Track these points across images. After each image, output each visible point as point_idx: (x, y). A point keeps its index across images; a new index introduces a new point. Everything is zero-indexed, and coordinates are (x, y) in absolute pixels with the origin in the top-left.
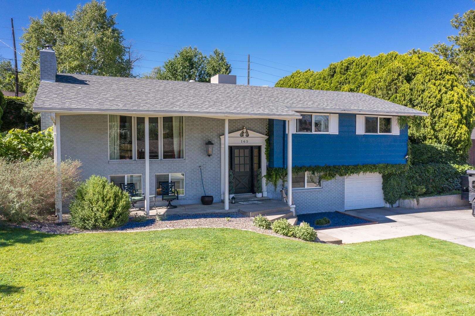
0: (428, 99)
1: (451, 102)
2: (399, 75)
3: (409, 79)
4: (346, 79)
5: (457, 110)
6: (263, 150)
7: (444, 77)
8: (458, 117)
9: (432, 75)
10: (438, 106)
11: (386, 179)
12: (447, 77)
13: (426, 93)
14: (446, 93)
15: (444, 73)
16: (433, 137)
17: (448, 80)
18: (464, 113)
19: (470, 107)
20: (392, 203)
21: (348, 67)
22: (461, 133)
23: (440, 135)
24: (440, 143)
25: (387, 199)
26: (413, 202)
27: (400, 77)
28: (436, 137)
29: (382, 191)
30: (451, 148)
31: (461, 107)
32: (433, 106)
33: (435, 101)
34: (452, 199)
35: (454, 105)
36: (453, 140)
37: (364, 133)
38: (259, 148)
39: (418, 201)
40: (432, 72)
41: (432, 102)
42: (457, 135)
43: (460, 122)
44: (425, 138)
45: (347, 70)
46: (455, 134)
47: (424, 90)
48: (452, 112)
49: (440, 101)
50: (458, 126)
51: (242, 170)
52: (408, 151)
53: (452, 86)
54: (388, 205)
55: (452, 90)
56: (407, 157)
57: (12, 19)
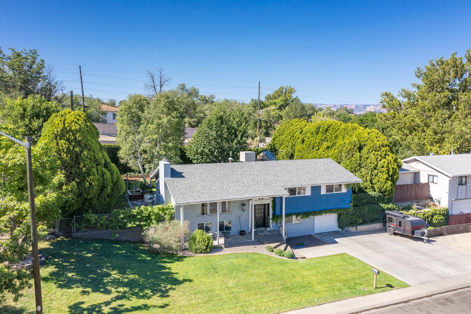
0: (369, 164)
1: (383, 167)
2: (355, 146)
3: (360, 148)
4: (326, 138)
5: (386, 172)
6: (271, 206)
7: (381, 149)
8: (386, 176)
9: (374, 147)
10: (375, 169)
11: (339, 216)
12: (383, 149)
13: (369, 161)
14: (380, 160)
15: (381, 147)
16: (371, 188)
17: (383, 151)
18: (390, 173)
19: (395, 169)
20: (342, 229)
21: (327, 129)
22: (387, 186)
23: (376, 187)
24: (375, 191)
25: (340, 227)
26: (353, 229)
27: (355, 148)
28: (373, 188)
29: (337, 222)
30: (381, 194)
31: (388, 170)
32: (372, 168)
33: (373, 166)
34: (378, 226)
35: (384, 169)
36: (382, 190)
37: (325, 193)
38: (269, 204)
39: (356, 228)
40: (374, 145)
41: (371, 166)
42: (384, 187)
43: (387, 179)
44: (366, 188)
45: (327, 131)
46: (383, 187)
47: (368, 157)
48: (383, 173)
49: (377, 165)
50: (385, 182)
51: (260, 216)
52: (351, 200)
53: (385, 155)
54: (340, 230)
55: (385, 158)
56: (351, 204)
57: (80, 66)
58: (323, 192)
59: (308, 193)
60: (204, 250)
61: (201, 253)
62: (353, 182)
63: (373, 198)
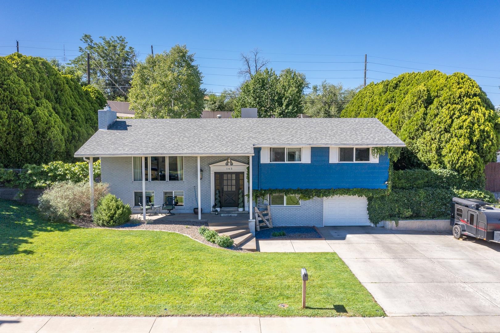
0: (437, 125)
1: (461, 128)
2: (419, 98)
3: (429, 102)
4: (393, 97)
5: (465, 136)
6: (246, 175)
7: (463, 101)
8: (463, 142)
9: (450, 98)
10: (447, 131)
11: (370, 201)
12: (467, 100)
13: (437, 119)
14: (459, 117)
15: (464, 97)
16: (437, 162)
17: (467, 104)
18: (475, 139)
19: (487, 132)
20: (376, 223)
21: (397, 84)
22: (466, 160)
23: (446, 160)
24: (445, 168)
25: (371, 219)
26: (390, 224)
27: (419, 101)
28: (441, 162)
29: (368, 212)
30: (456, 173)
31: (472, 133)
32: (442, 131)
33: (443, 127)
34: (442, 223)
35: (463, 131)
36: (457, 166)
37: (337, 162)
39: (397, 224)
40: (451, 95)
41: (440, 128)
42: (460, 161)
43: (468, 148)
44: (430, 163)
45: (397, 87)
46: (458, 160)
47: (438, 114)
48: (461, 137)
49: (450, 126)
50: (462, 153)
52: (388, 177)
53: (470, 110)
54: (372, 225)
55: (468, 114)
56: (386, 183)
57: (152, 46)
58: (334, 158)
59: (306, 158)
60: (107, 223)
61: (103, 225)
62: (386, 146)
63: (438, 178)
